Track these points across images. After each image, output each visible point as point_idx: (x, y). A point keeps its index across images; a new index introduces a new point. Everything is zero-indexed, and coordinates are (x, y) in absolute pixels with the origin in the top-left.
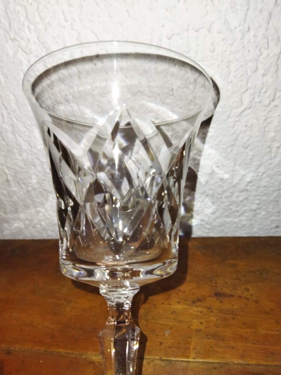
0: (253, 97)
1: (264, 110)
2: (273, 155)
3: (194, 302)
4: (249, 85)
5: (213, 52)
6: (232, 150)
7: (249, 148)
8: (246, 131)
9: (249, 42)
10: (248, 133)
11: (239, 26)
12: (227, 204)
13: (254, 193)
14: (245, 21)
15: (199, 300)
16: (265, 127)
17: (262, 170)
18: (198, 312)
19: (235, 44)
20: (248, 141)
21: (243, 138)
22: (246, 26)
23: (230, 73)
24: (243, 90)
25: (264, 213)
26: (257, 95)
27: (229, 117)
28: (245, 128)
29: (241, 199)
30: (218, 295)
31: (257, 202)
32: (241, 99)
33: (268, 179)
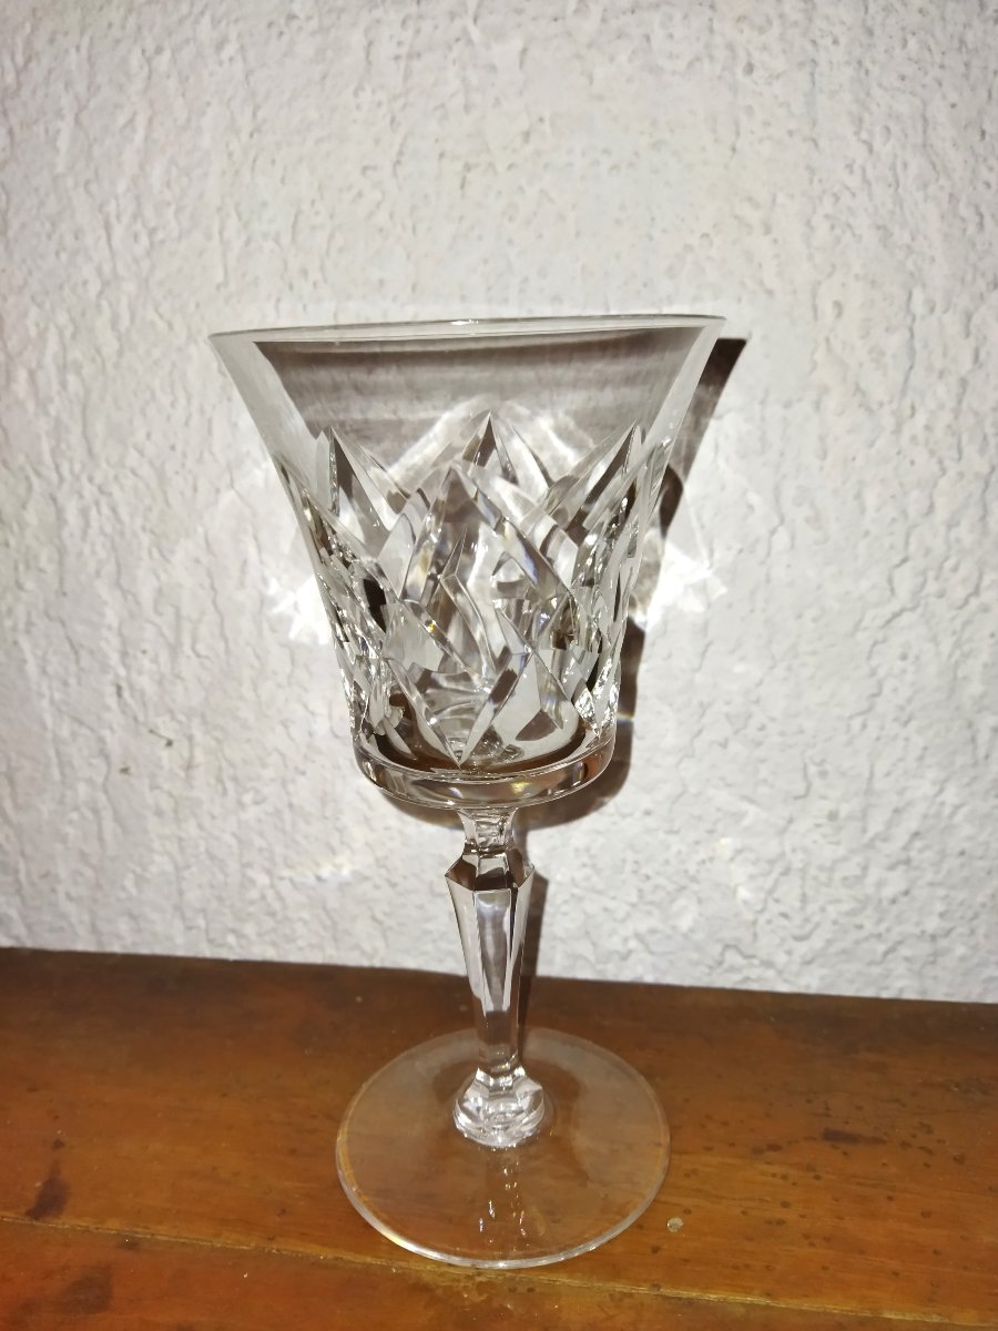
0: (920, 579)
1: (953, 619)
2: (982, 752)
3: (757, 1152)
4: (912, 548)
5: (824, 456)
6: (864, 726)
7: (914, 724)
8: (904, 671)
9: (914, 439)
10: (909, 677)
11: (891, 402)
12: (845, 907)
13: (929, 876)
14: (904, 392)
15: (774, 1147)
16: (957, 665)
17: (951, 795)
18: (774, 1175)
19: (880, 444)
20: (909, 701)
21: (895, 690)
22: (907, 402)
23: (863, 510)
24: (896, 560)
25: (960, 950)
26: (931, 574)
27: (857, 627)
28: (900, 664)
29: (888, 892)
30: (832, 1137)
31: (939, 907)
32: (890, 581)
33: (967, 830)
